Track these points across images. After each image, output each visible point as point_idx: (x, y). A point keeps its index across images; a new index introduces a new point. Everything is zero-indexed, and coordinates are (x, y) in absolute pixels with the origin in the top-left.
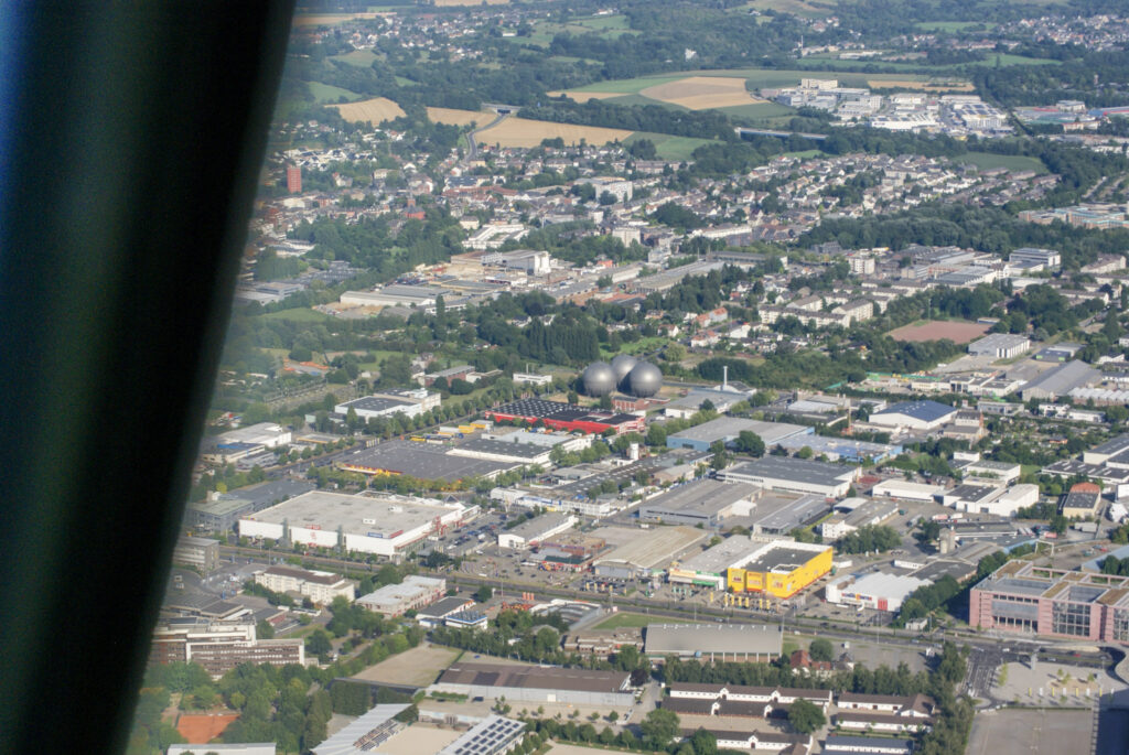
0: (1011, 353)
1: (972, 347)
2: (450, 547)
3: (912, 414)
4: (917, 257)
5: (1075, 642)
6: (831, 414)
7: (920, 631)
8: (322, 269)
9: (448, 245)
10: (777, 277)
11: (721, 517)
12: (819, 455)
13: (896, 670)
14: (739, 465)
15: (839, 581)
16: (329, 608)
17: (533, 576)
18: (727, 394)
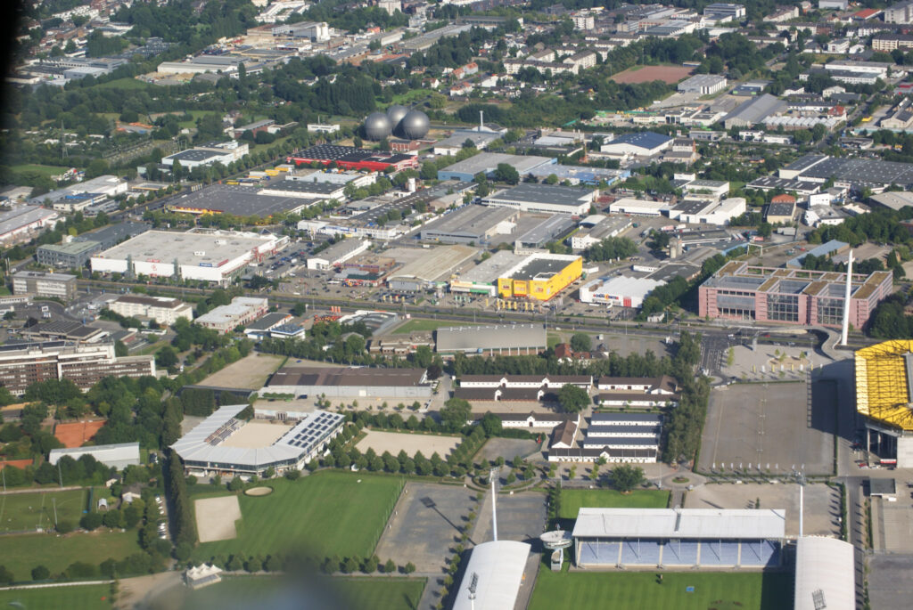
0: (712, 90)
1: (681, 86)
2: (268, 272)
3: (636, 144)
4: (629, 14)
5: (787, 326)
6: (570, 147)
7: (659, 323)
8: (140, 45)
9: (243, 21)
10: (516, 36)
11: (488, 236)
12: (563, 181)
13: (644, 356)
14: (499, 192)
15: (590, 284)
16: (173, 327)
17: (338, 292)
18: (484, 134)
